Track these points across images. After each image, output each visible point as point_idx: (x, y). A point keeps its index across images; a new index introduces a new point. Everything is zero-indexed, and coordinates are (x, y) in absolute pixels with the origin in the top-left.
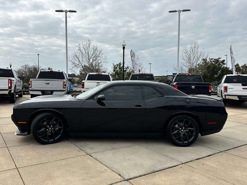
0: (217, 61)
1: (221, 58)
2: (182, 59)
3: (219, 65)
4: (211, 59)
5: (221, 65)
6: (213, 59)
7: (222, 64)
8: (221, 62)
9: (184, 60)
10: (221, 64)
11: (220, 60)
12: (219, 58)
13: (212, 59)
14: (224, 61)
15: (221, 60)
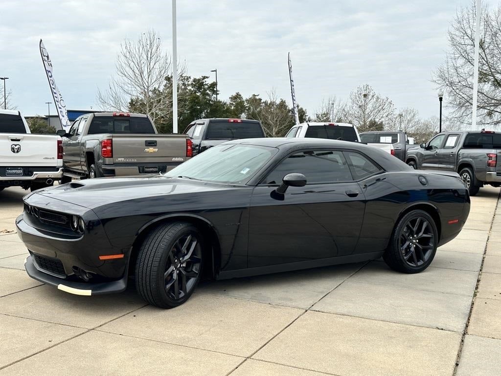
0: (199, 84)
1: (207, 77)
2: (119, 73)
3: (204, 94)
4: (184, 79)
5: (208, 94)
6: (190, 78)
7: (210, 93)
8: (209, 88)
9: (125, 75)
10: (208, 91)
11: (207, 83)
12: (204, 78)
13: (187, 79)
14: (214, 85)
15: (209, 81)
